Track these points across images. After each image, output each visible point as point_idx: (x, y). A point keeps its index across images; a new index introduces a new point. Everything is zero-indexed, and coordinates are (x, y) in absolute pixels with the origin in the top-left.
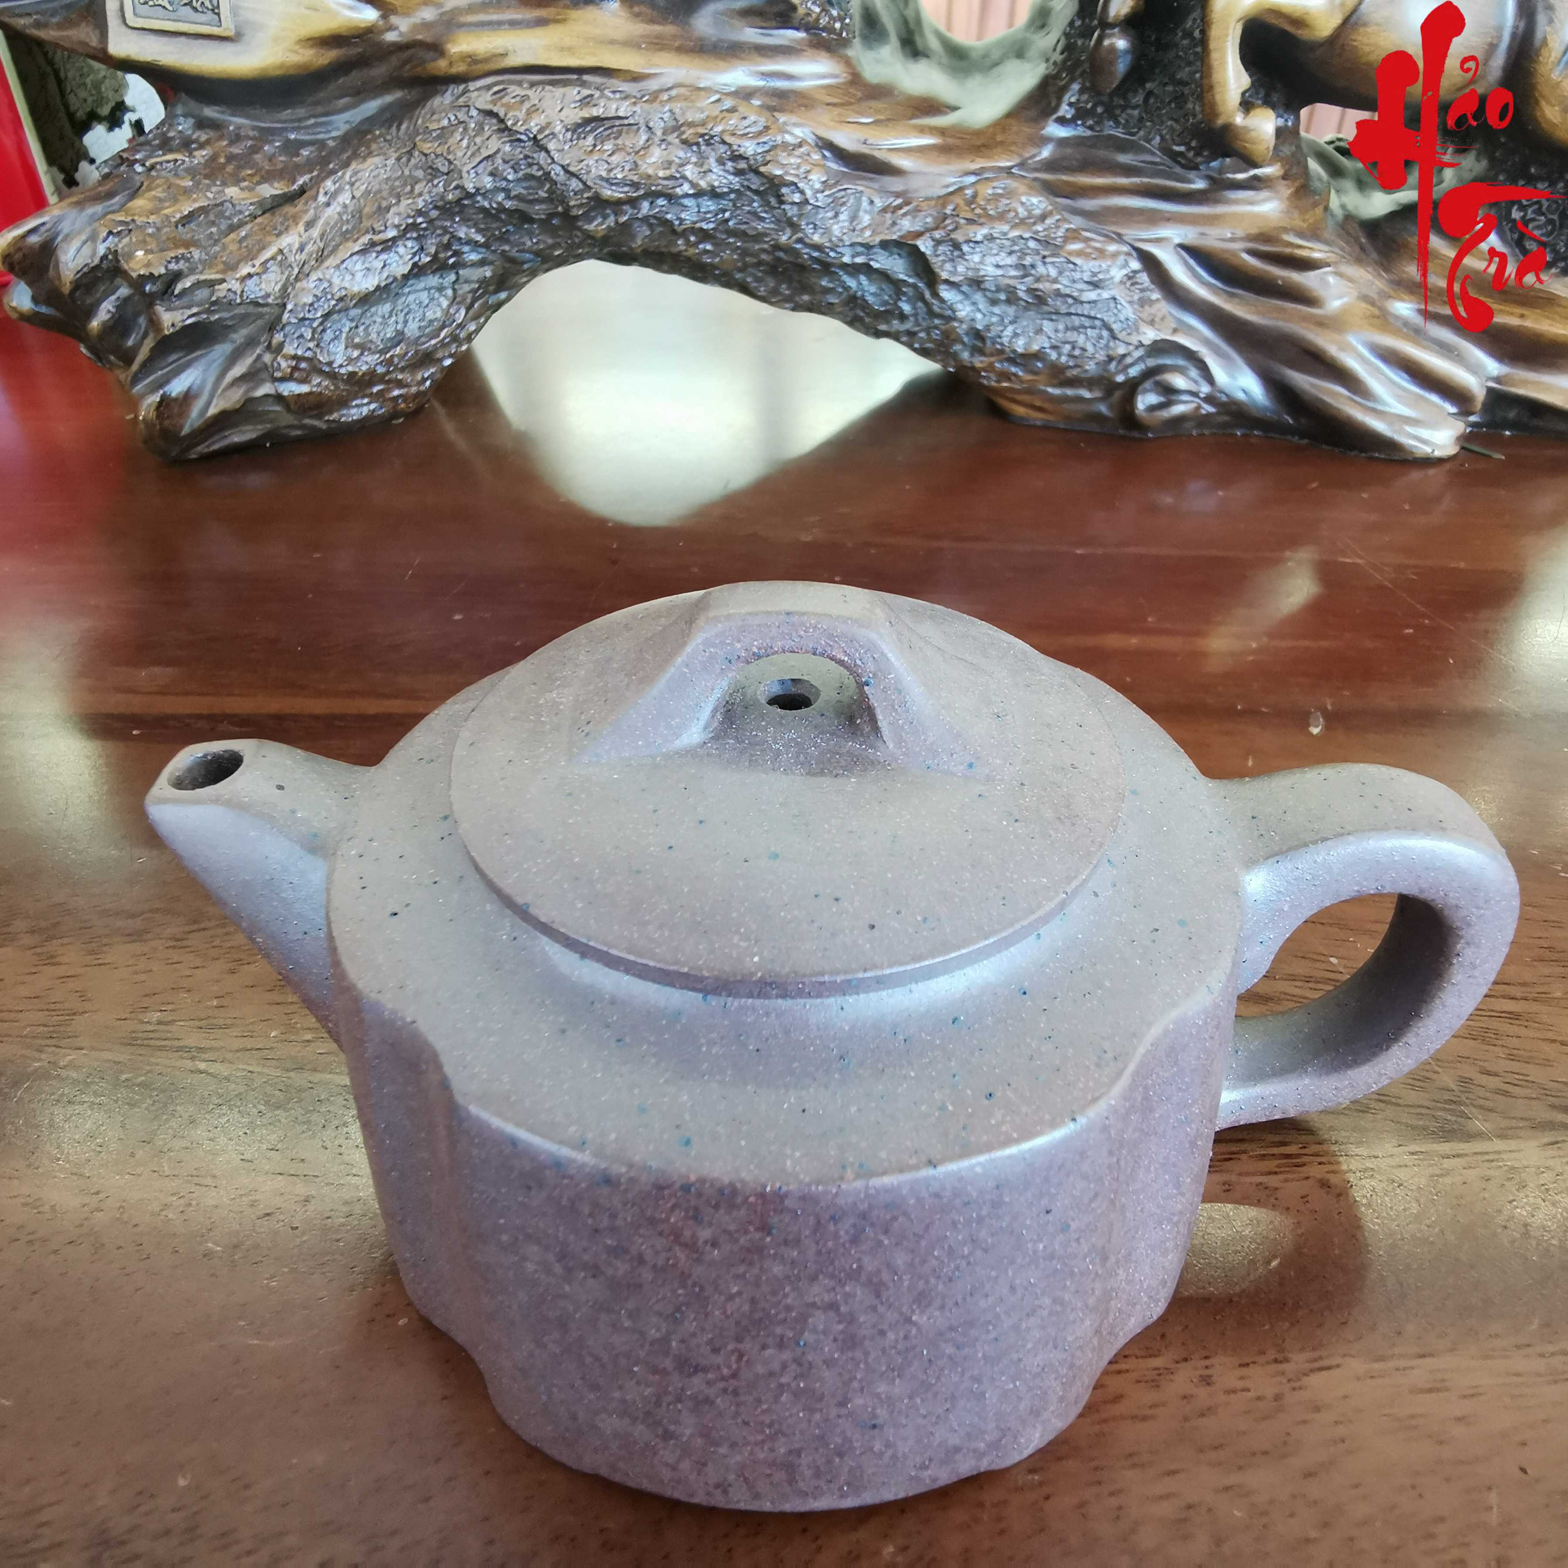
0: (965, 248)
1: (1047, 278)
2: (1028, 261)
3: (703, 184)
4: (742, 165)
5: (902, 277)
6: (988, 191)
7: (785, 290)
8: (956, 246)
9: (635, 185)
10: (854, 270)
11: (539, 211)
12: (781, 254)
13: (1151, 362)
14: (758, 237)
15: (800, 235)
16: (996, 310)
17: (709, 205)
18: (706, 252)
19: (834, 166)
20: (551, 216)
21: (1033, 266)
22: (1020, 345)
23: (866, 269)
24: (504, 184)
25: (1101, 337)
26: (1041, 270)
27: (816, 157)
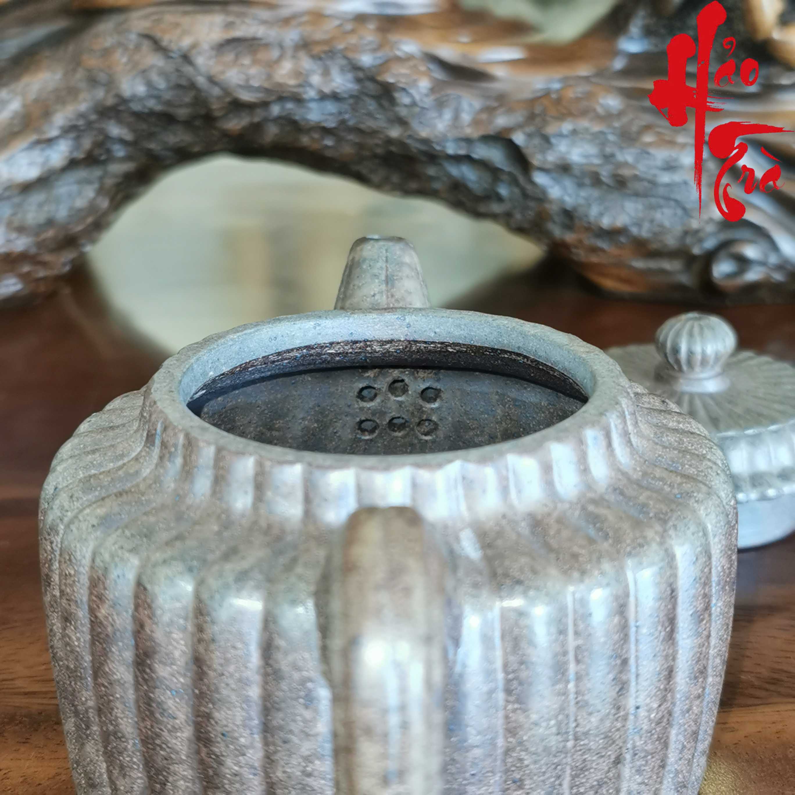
0: (553, 140)
1: (626, 164)
2: (608, 150)
3: (327, 90)
4: (361, 75)
5: (499, 166)
6: (571, 94)
7: (395, 178)
8: (546, 139)
9: (267, 91)
10: (457, 159)
11: (182, 113)
12: (393, 149)
13: (723, 236)
14: (374, 133)
15: (409, 133)
16: (583, 193)
17: (331, 107)
18: (327, 147)
19: (439, 75)
20: (194, 117)
21: (612, 155)
22: (606, 222)
23: (468, 159)
24: (155, 93)
25: (675, 214)
26: (620, 157)
27: (423, 68)
